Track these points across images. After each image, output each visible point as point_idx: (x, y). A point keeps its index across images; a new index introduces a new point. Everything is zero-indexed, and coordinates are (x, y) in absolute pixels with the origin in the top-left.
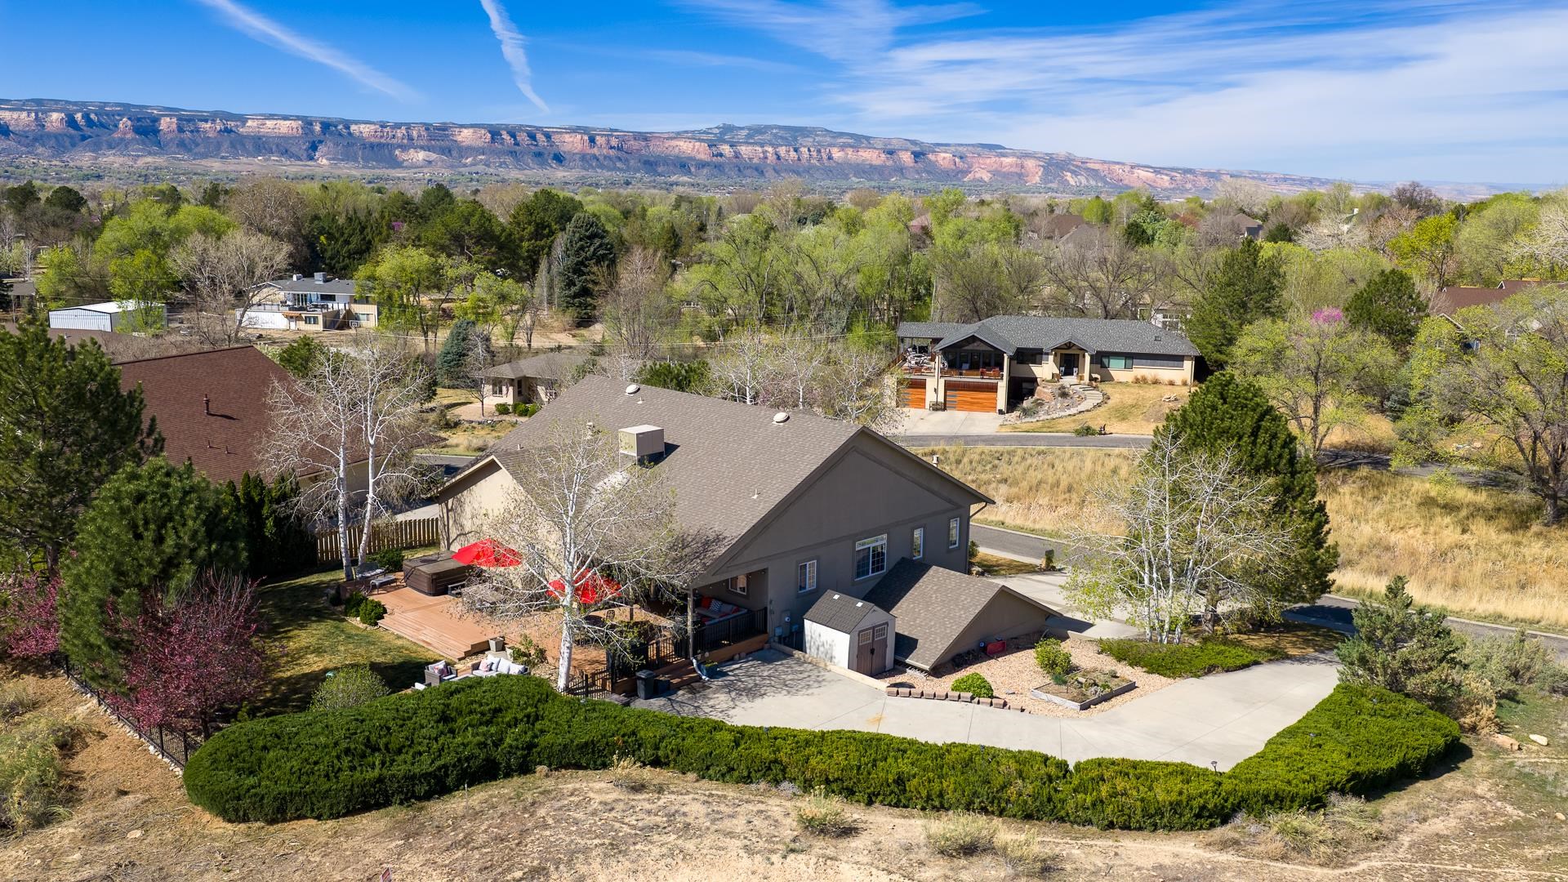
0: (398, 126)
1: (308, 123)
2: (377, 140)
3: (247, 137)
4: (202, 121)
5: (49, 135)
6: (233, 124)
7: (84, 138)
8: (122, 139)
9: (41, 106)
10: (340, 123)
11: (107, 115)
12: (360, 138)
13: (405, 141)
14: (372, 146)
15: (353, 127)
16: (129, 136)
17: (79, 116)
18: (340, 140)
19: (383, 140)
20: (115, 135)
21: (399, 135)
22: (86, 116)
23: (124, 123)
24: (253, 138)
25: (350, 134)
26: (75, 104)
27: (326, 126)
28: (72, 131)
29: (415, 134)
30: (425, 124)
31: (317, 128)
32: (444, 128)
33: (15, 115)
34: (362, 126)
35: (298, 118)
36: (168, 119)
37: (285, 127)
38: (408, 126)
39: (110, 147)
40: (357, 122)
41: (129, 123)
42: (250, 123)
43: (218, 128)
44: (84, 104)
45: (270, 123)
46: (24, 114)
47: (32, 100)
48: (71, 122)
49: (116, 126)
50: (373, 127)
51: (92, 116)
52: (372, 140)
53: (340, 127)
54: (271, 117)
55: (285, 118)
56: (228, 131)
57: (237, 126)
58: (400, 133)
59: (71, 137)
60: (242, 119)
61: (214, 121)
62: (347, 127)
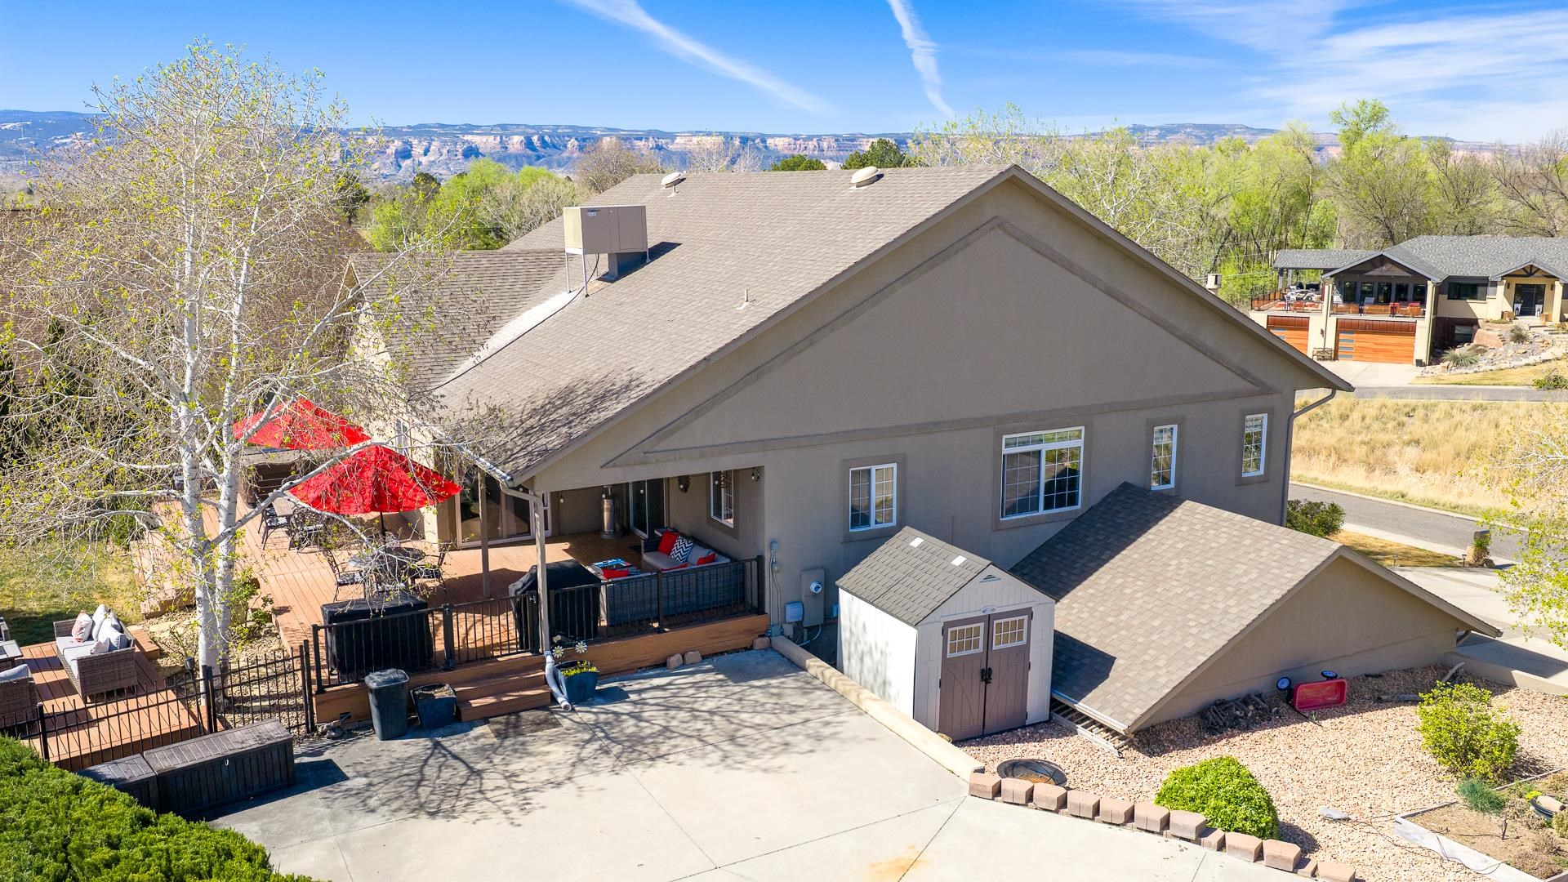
0: (810, 138)
1: (728, 137)
2: (790, 152)
3: (674, 153)
4: (637, 139)
5: (510, 156)
6: (663, 141)
7: (539, 158)
8: (569, 158)
9: (505, 130)
10: (757, 137)
11: (559, 137)
12: (775, 151)
13: (816, 153)
14: (785, 158)
15: (769, 141)
16: (575, 155)
17: (535, 139)
18: (757, 153)
19: (795, 152)
20: (565, 155)
21: (811, 147)
22: (541, 139)
23: (572, 143)
24: (680, 153)
25: (766, 147)
26: (533, 127)
27: (744, 140)
28: (530, 152)
29: (825, 145)
30: (835, 135)
31: (737, 142)
32: (852, 139)
33: (484, 139)
34: (778, 139)
35: (720, 134)
36: (608, 139)
37: (709, 142)
38: (820, 139)
39: (560, 165)
40: (773, 136)
41: (576, 143)
42: (678, 140)
43: (651, 145)
44: (541, 127)
45: (695, 139)
46: (492, 137)
47: (498, 125)
48: (529, 144)
49: (565, 146)
50: (787, 140)
51: (546, 138)
52: (786, 152)
53: (758, 141)
54: (697, 133)
55: (709, 134)
56: (659, 148)
57: (667, 144)
58: (812, 144)
59: (529, 157)
60: (672, 136)
61: (647, 139)
62: (764, 141)
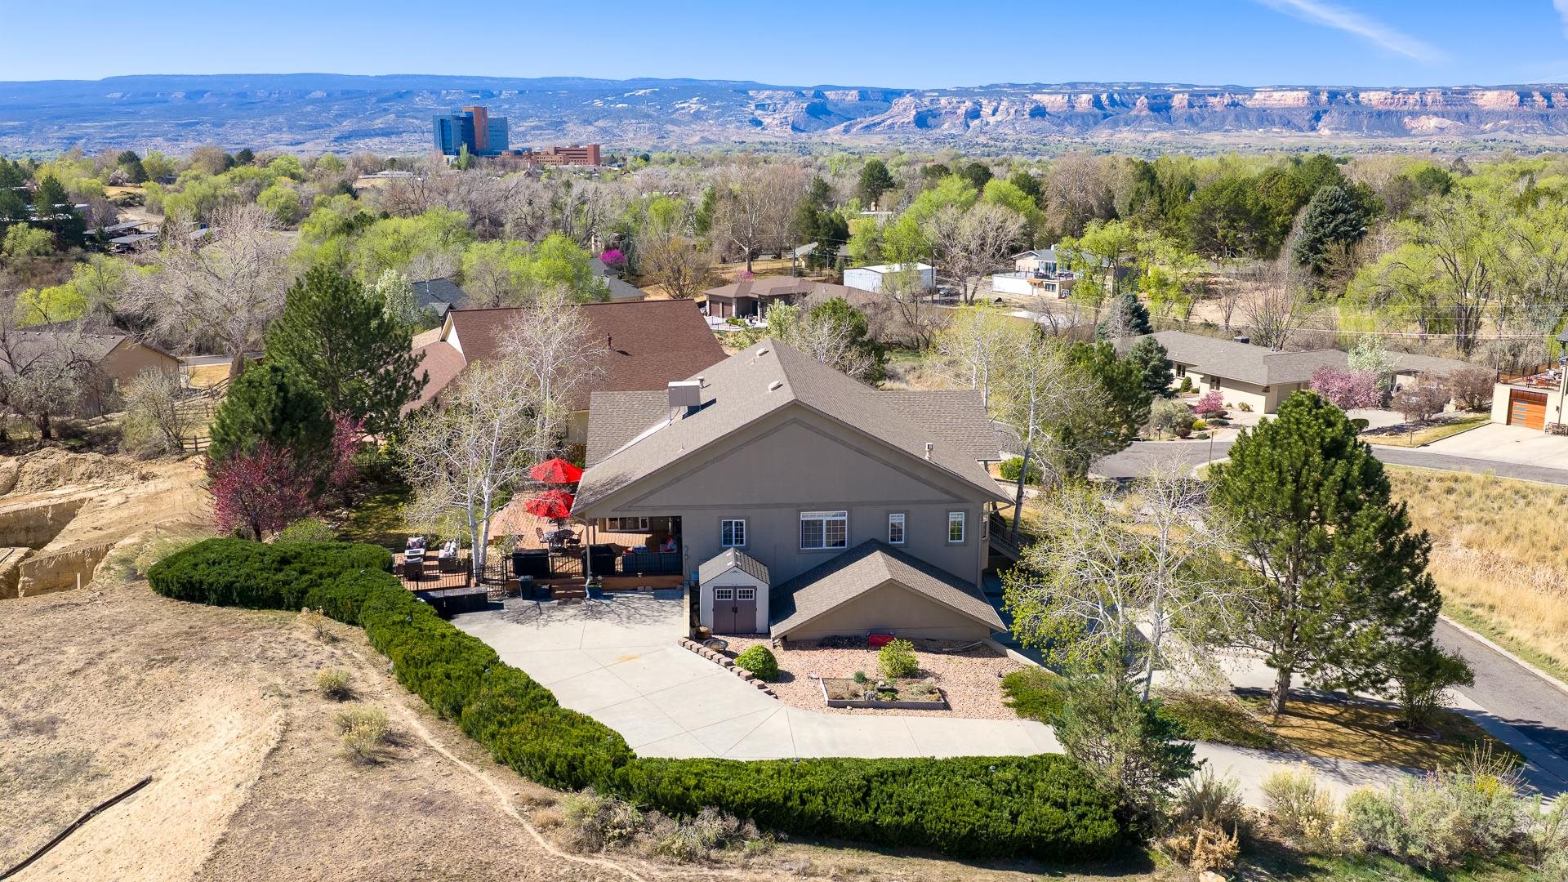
0: (1411, 92)
1: (1315, 92)
2: (1386, 108)
3: (1252, 110)
4: (1210, 95)
5: (1077, 115)
6: (1240, 97)
7: (1105, 116)
8: (1137, 117)
9: (1074, 88)
10: (1349, 91)
11: (1128, 94)
12: (1369, 107)
13: (1417, 108)
14: (1379, 114)
15: (1362, 95)
16: (1144, 113)
17: (1104, 97)
18: (1345, 109)
19: (1392, 108)
20: (1133, 113)
21: (1412, 101)
22: (1111, 97)
23: (1142, 101)
24: (1258, 110)
25: (1358, 102)
26: (1103, 85)
27: (1333, 95)
28: (1096, 111)
29: (1429, 99)
30: (1443, 88)
31: (1324, 97)
32: (1464, 92)
33: (1053, 98)
34: (1372, 93)
35: (1306, 88)
36: (1180, 96)
37: (1291, 98)
38: (1423, 92)
39: (1127, 124)
40: (1366, 90)
41: (1146, 101)
42: (1257, 96)
43: (1226, 102)
44: (1111, 85)
45: (1277, 95)
46: (1060, 96)
47: (1069, 84)
48: (1097, 102)
49: (1134, 104)
50: (1383, 94)
51: (1116, 96)
52: (1381, 107)
53: (1348, 95)
54: (1280, 88)
55: (1293, 89)
56: (1235, 104)
57: (1245, 100)
58: (1411, 99)
59: (1095, 116)
60: (1251, 92)
61: (1222, 95)
62: (1356, 96)
